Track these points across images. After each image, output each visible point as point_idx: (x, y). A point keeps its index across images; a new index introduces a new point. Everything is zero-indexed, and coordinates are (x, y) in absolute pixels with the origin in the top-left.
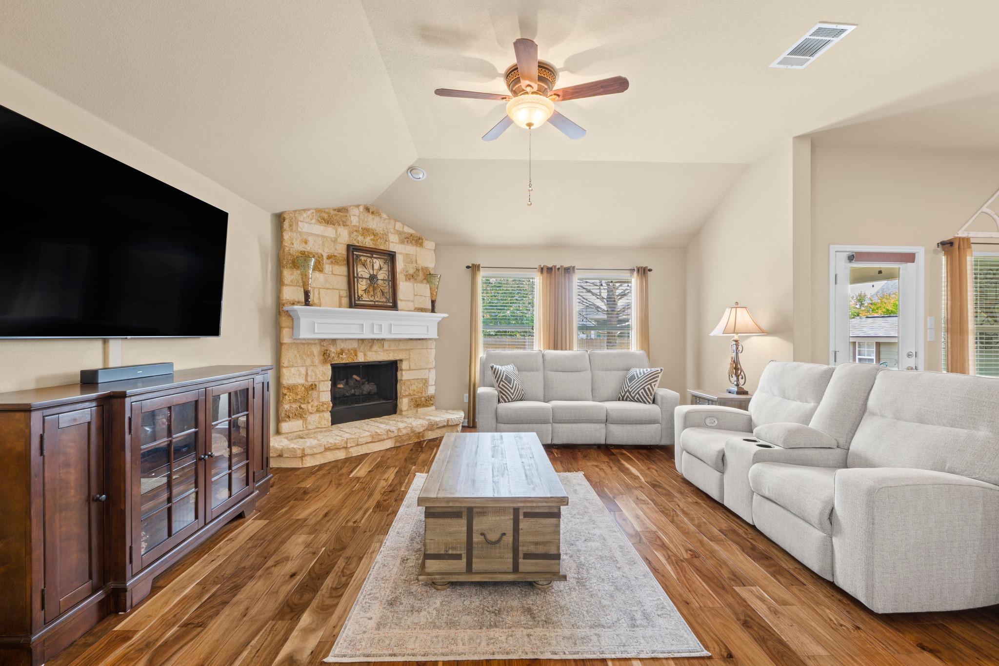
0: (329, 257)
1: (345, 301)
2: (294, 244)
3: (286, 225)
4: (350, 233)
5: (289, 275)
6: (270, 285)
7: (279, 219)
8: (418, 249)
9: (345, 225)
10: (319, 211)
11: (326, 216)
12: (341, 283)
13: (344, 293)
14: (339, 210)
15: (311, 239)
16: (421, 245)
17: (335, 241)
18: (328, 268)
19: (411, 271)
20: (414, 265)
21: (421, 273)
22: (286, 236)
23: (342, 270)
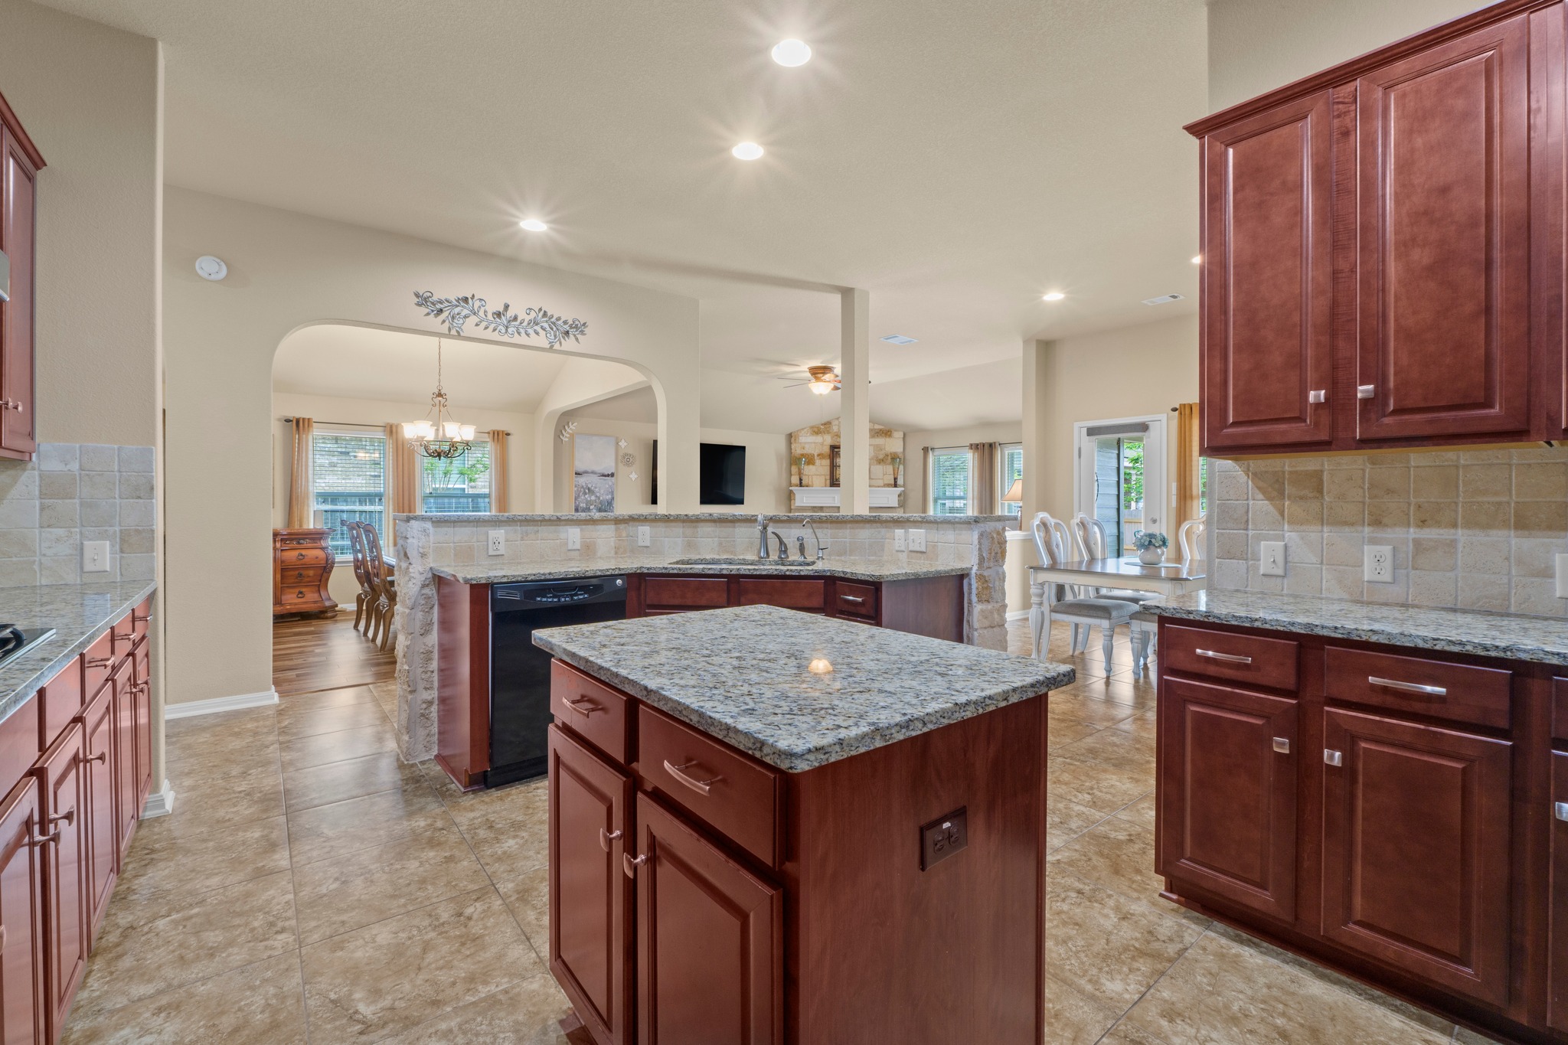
0: (818, 455)
1: (828, 482)
2: (797, 450)
3: (793, 439)
4: (832, 438)
5: (794, 469)
6: (784, 475)
7: (790, 436)
8: (888, 439)
9: (829, 433)
10: (812, 427)
11: (816, 430)
12: (826, 470)
13: (828, 477)
14: (825, 424)
15: (807, 446)
16: (890, 436)
17: (822, 444)
18: (818, 462)
19: (881, 457)
20: (883, 452)
21: (889, 457)
22: (793, 447)
23: (827, 462)
